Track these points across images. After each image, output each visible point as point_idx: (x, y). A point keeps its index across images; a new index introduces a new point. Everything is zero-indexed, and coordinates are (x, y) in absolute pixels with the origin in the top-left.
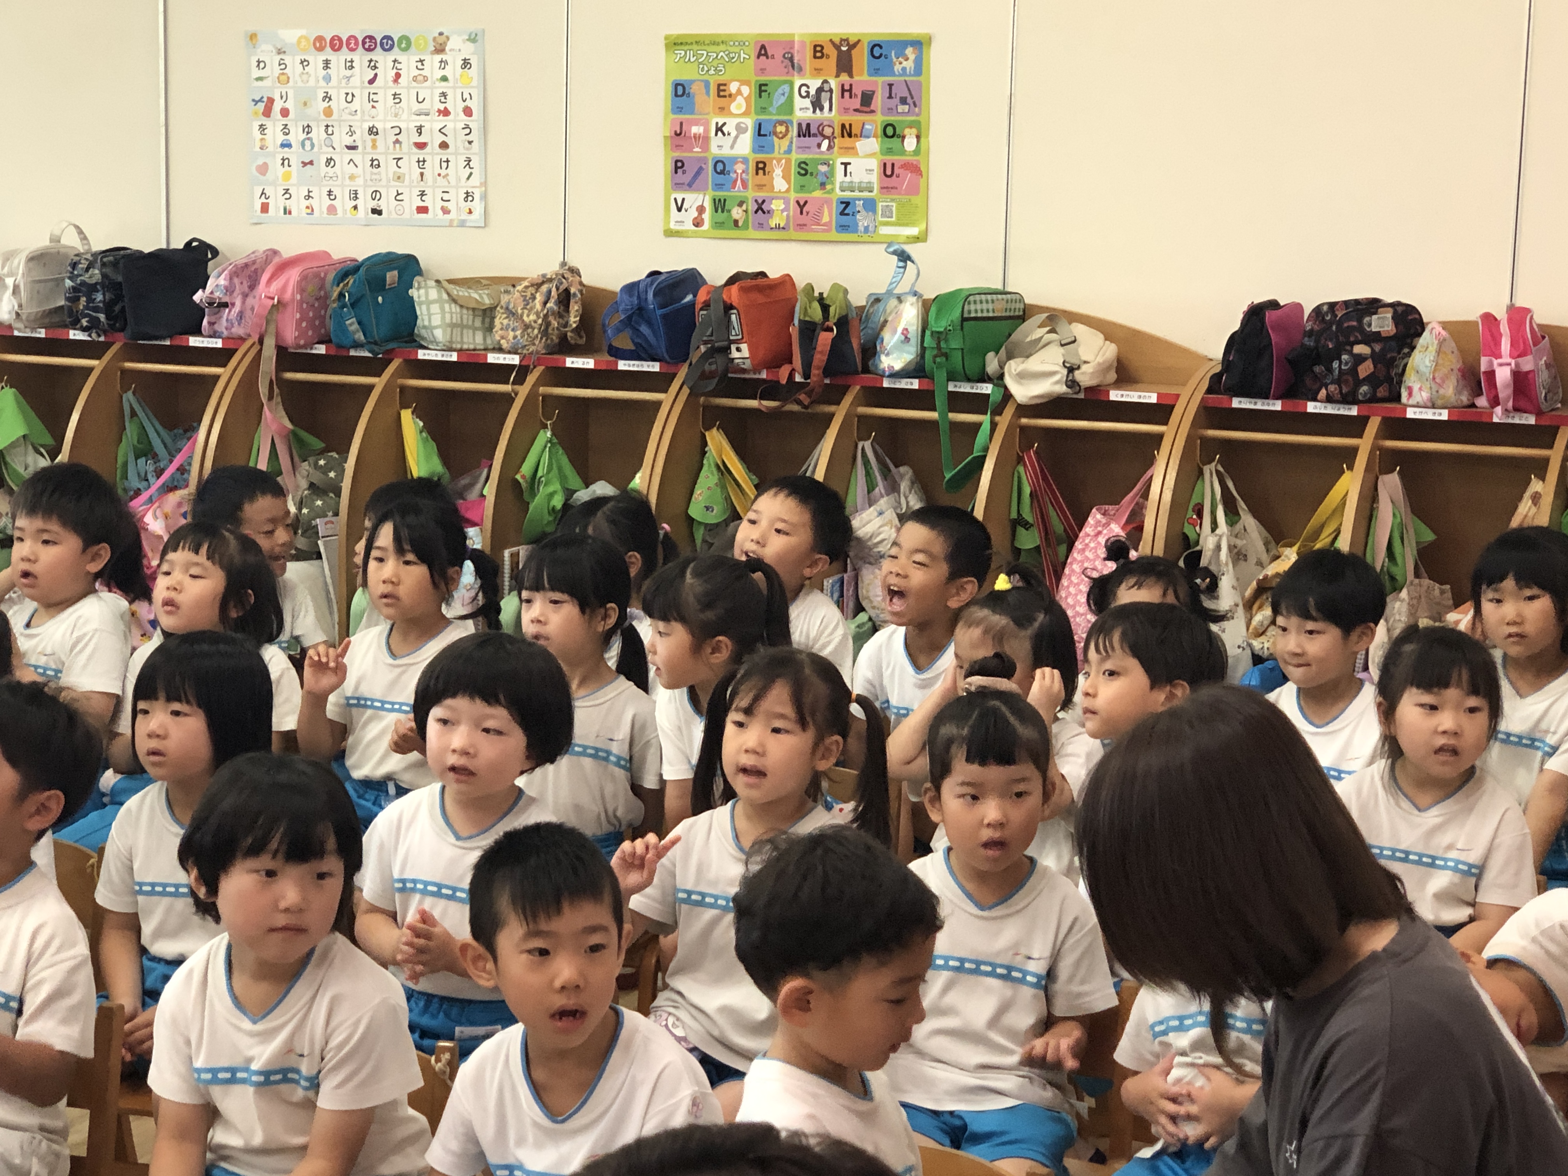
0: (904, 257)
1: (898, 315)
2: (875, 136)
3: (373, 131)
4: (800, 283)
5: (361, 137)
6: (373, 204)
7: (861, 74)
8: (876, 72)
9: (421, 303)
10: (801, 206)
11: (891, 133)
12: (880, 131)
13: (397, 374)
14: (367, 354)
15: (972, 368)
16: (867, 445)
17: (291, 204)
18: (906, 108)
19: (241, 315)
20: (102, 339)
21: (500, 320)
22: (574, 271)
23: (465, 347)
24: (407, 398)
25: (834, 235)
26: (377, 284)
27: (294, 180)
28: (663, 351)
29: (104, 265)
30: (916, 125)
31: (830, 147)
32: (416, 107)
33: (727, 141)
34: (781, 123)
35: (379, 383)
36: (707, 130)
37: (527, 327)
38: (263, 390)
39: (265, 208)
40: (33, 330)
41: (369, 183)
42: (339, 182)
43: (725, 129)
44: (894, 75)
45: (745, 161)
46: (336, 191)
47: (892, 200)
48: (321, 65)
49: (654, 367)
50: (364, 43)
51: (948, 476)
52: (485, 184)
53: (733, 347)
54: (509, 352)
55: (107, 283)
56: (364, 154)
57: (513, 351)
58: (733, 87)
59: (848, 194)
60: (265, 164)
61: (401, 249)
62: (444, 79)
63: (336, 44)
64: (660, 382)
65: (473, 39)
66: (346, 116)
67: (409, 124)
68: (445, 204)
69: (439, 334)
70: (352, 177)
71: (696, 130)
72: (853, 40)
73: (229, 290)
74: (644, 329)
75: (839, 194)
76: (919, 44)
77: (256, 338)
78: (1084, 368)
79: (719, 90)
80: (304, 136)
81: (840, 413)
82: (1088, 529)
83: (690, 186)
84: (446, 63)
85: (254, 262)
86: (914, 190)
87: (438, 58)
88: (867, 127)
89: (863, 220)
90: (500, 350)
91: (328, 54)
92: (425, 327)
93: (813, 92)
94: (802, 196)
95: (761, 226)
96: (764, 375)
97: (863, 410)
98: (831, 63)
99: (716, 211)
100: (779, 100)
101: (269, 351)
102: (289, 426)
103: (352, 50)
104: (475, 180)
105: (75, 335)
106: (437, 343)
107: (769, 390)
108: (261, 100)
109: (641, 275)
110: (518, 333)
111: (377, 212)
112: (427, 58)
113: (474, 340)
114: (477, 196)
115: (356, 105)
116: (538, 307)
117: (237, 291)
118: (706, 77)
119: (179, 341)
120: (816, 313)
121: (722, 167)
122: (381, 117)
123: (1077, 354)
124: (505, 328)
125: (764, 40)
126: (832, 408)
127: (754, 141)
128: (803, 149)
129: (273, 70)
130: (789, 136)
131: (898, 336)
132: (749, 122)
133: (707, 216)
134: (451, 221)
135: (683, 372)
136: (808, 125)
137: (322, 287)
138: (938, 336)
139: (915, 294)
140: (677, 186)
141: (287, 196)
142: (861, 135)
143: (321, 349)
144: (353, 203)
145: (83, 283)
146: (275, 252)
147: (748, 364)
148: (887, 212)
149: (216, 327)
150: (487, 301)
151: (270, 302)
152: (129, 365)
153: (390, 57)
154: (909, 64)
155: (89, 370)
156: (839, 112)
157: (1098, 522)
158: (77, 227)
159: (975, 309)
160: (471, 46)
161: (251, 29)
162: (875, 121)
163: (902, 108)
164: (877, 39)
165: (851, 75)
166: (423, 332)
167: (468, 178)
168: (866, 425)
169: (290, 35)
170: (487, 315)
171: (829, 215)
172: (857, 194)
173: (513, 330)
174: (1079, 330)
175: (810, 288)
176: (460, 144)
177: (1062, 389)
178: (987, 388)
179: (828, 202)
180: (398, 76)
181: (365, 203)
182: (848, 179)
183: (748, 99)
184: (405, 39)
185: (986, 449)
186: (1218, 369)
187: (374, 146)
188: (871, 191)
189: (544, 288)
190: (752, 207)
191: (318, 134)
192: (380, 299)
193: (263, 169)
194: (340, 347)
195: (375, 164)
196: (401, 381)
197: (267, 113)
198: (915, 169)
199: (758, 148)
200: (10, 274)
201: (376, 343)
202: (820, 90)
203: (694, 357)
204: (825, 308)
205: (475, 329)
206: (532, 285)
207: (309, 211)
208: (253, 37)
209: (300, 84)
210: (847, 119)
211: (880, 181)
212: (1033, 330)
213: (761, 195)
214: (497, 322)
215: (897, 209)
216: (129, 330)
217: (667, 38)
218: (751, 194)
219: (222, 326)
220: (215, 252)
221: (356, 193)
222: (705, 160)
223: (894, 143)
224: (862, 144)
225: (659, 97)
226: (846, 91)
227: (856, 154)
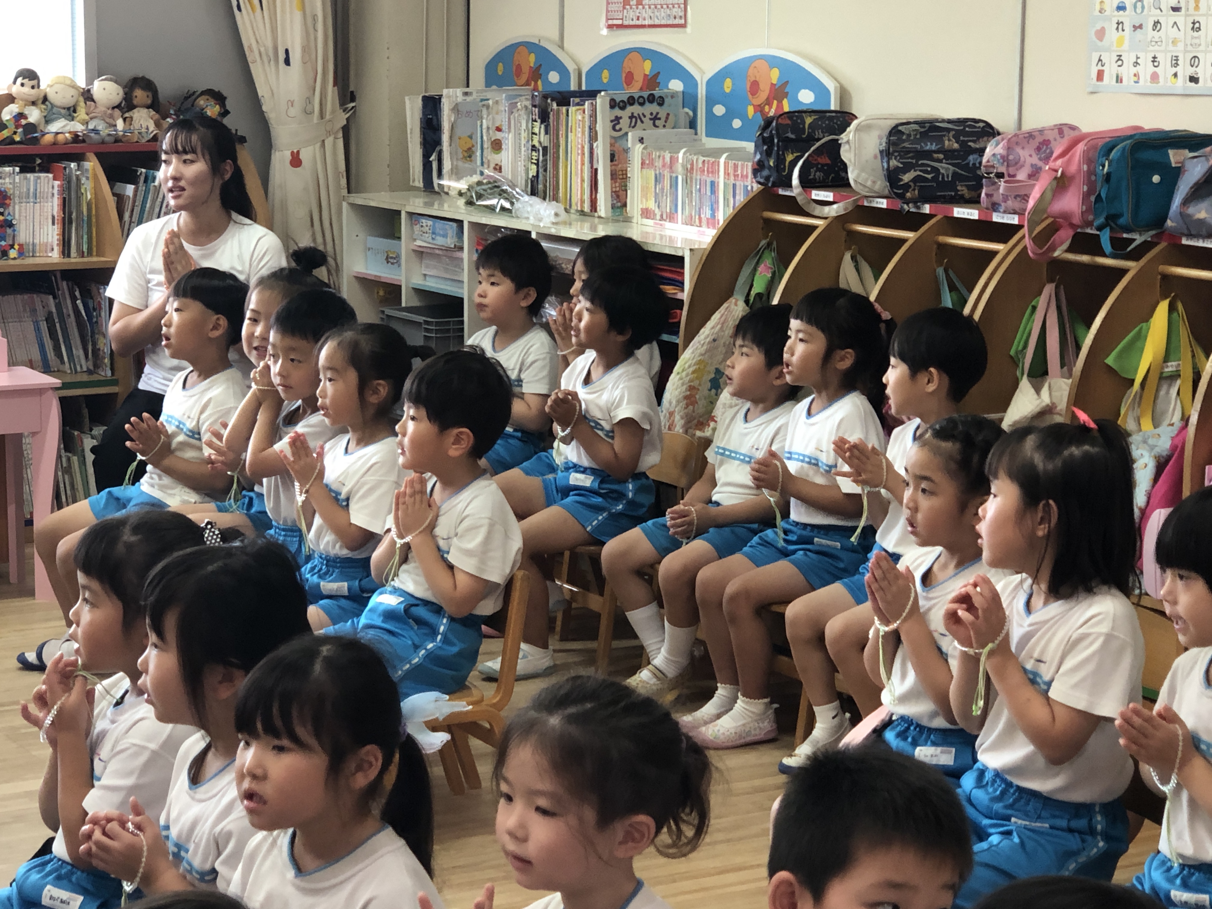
6: (1191, 71)
13: (1157, 260)
17: (1123, 72)
24: (1168, 286)
27: (1126, 45)
35: (1133, 267)
39: (1100, 76)
40: (877, 200)
41: (1190, 48)
42: (1162, 48)
46: (1160, 57)
56: (1187, 16)
60: (1103, 29)
70: (1174, 42)
111: (1194, 79)
119: (985, 216)
141: (1120, 63)
144: (1174, 70)
152: (943, 239)
181: (1185, 70)
187: (1195, 8)
192: (1156, 178)
193: (1101, 34)
195: (1196, 27)
196: (1161, 268)
207: (1136, 79)
221: (1177, 60)
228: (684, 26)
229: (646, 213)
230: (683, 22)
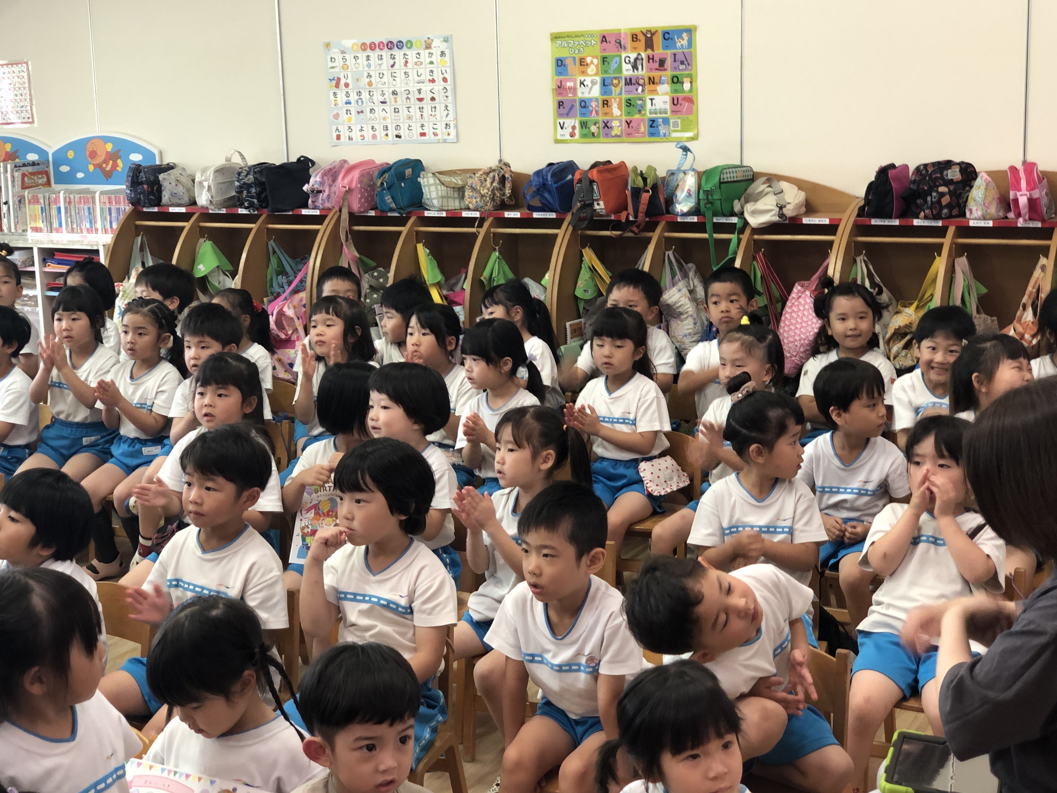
0: (686, 150)
1: (684, 181)
2: (668, 83)
3: (394, 93)
4: (630, 166)
5: (388, 96)
6: (396, 133)
7: (659, 49)
8: (666, 47)
9: (425, 186)
10: (628, 123)
11: (676, 81)
12: (670, 80)
13: (414, 224)
14: (397, 215)
15: (726, 210)
16: (670, 253)
17: (353, 135)
18: (684, 67)
19: (329, 196)
20: (256, 212)
21: (468, 193)
22: (507, 165)
23: (450, 208)
24: (419, 237)
25: (647, 138)
26: (401, 176)
27: (353, 122)
28: (557, 206)
29: (255, 173)
30: (690, 76)
31: (643, 91)
32: (417, 79)
33: (586, 90)
34: (615, 78)
35: (404, 230)
36: (575, 84)
37: (483, 196)
38: (343, 237)
39: (338, 137)
40: (220, 209)
41: (394, 121)
42: (378, 121)
43: (585, 83)
44: (676, 48)
45: (597, 100)
46: (376, 126)
47: (678, 118)
48: (365, 58)
49: (553, 215)
50: (387, 45)
51: (715, 269)
52: (456, 119)
53: (595, 203)
54: (474, 210)
55: (257, 183)
57: (476, 210)
58: (589, 60)
59: (654, 116)
60: (338, 114)
61: (413, 157)
62: (432, 63)
63: (373, 47)
64: (556, 224)
65: (446, 40)
66: (380, 86)
67: (413, 88)
68: (435, 131)
69: (435, 202)
70: (384, 119)
71: (569, 84)
72: (653, 31)
73: (322, 183)
74: (546, 195)
75: (649, 116)
76: (690, 31)
77: (337, 209)
78: (788, 207)
79: (581, 62)
80: (358, 97)
81: (655, 236)
82: (793, 295)
83: (567, 115)
84: (432, 54)
85: (334, 168)
86: (690, 112)
87: (428, 51)
88: (663, 78)
89: (662, 130)
90: (468, 209)
91: (369, 52)
92: (428, 199)
93: (632, 60)
94: (629, 118)
95: (607, 135)
96: (613, 217)
97: (666, 234)
98: (642, 44)
99: (582, 128)
100: (614, 66)
101: (345, 215)
102: (357, 254)
103: (381, 49)
104: (451, 117)
105: (242, 211)
106: (435, 207)
107: (616, 225)
108: (334, 79)
109: (542, 165)
110: (478, 200)
111: (398, 136)
112: (422, 52)
113: (454, 204)
114: (452, 126)
115: (385, 79)
116: (488, 185)
117: (326, 184)
118: (574, 55)
119: (296, 212)
120: (640, 183)
121: (584, 104)
122: (398, 85)
123: (784, 199)
124: (470, 197)
125: (604, 33)
126: (650, 234)
127: (601, 89)
128: (627, 92)
129: (339, 62)
130: (620, 85)
131: (685, 193)
132: (598, 79)
133: (577, 131)
134: (439, 140)
135: (569, 218)
136: (630, 79)
137: (371, 180)
138: (707, 193)
139: (694, 170)
140: (560, 115)
141: (350, 130)
142: (660, 83)
143: (372, 213)
144: (385, 132)
145: (245, 183)
146: (345, 161)
147: (604, 212)
148: (676, 124)
149: (316, 204)
150: (460, 183)
151: (344, 189)
152: (271, 226)
153: (402, 52)
154: (685, 42)
155: (250, 230)
156: (647, 72)
157: (799, 291)
158: (239, 152)
159: (727, 177)
160: (445, 44)
161: (326, 40)
162: (668, 74)
163: (682, 67)
164: (667, 29)
165: (653, 50)
166: (427, 202)
167: (447, 116)
168: (669, 242)
169: (348, 43)
170: (461, 190)
171: (644, 128)
172: (659, 115)
173: (475, 198)
174: (784, 185)
175: (635, 169)
176: (442, 98)
177: (776, 219)
178: (734, 220)
179: (643, 120)
180: (406, 62)
181: (392, 132)
182: (654, 107)
183: (597, 66)
184: (410, 42)
185: (735, 253)
186: (862, 203)
187: (396, 101)
188: (666, 113)
189: (491, 175)
190: (601, 125)
191: (365, 96)
192: (403, 184)
193: (337, 116)
194: (382, 211)
195: (396, 111)
196: (416, 228)
197: (337, 86)
198: (690, 100)
199: (604, 93)
200: (205, 180)
201: (401, 209)
202: (636, 59)
203: (574, 210)
204: (645, 180)
205: (454, 198)
206: (485, 173)
207: (362, 138)
208: (328, 45)
209: (355, 69)
210: (651, 74)
211: (671, 108)
212: (759, 186)
213: (606, 118)
214: (466, 194)
215: (682, 123)
216: (270, 207)
217: (551, 34)
218: (601, 118)
219: (319, 203)
220: (313, 163)
221: (387, 127)
222: (575, 101)
223: (678, 86)
224: (660, 88)
225: (548, 67)
226: (650, 59)
227: (658, 94)
228: (33, 122)
229: (36, 230)
230: (31, 120)
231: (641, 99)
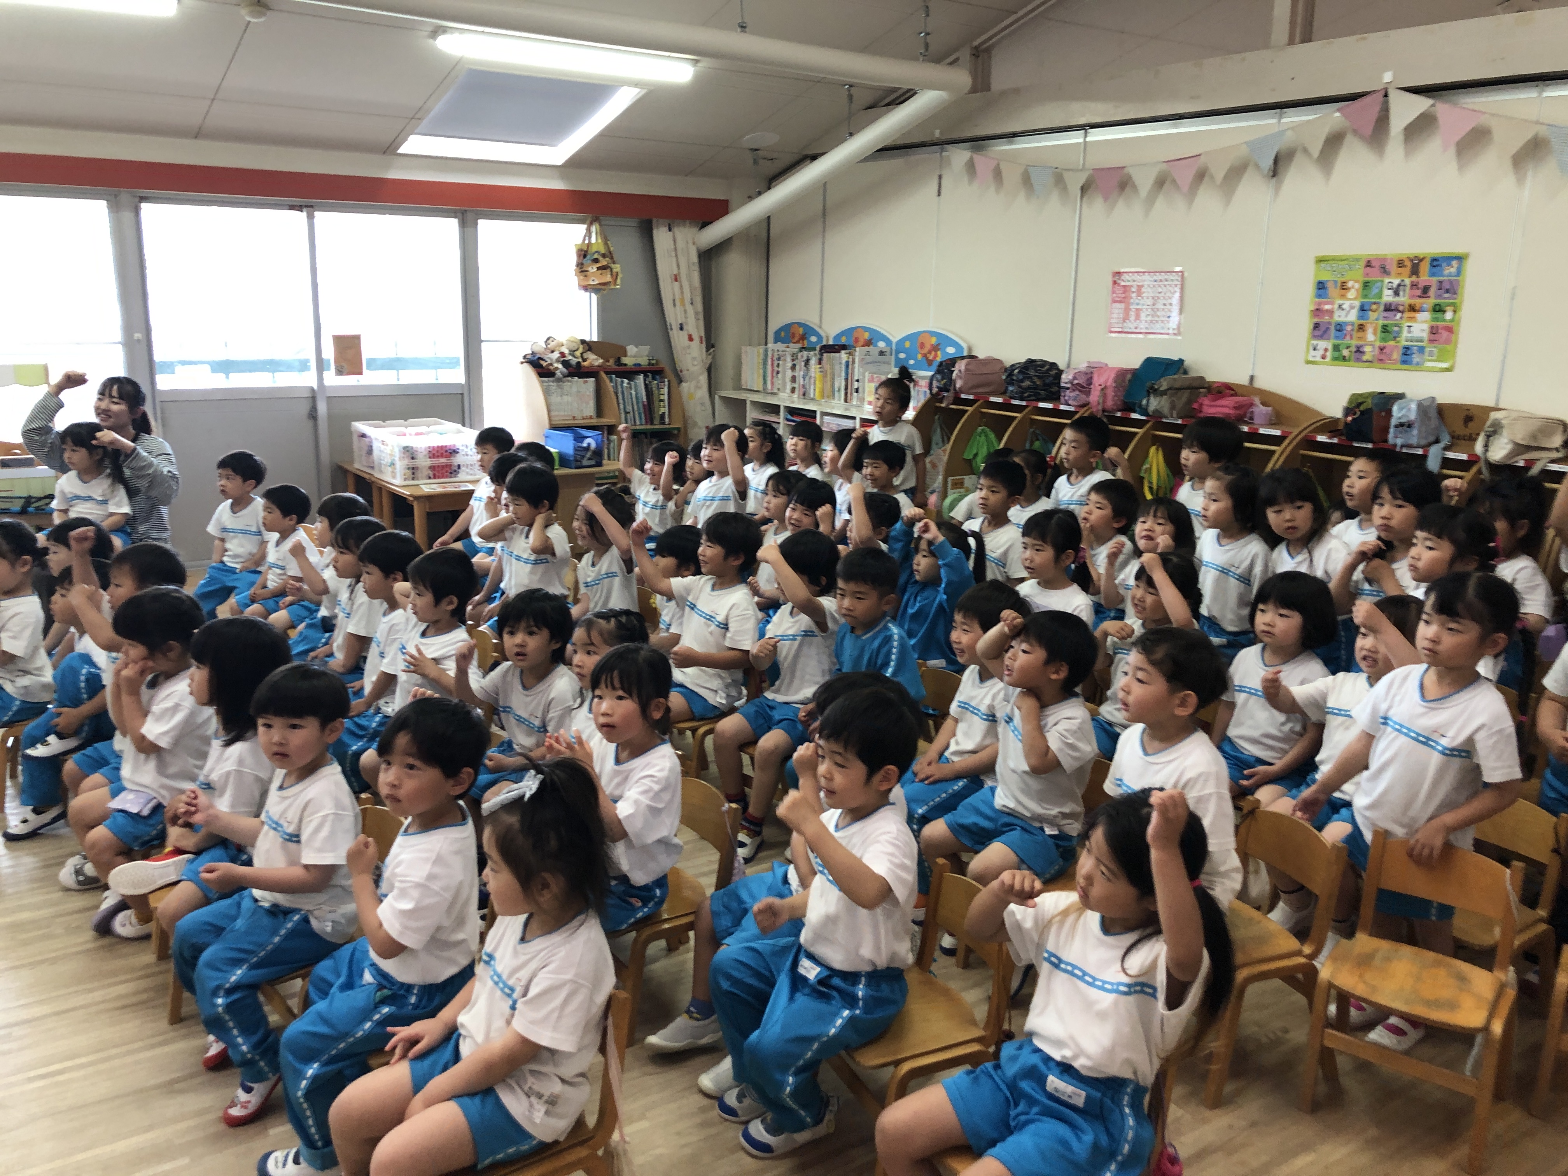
2: (1428, 311)
7: (1424, 276)
8: (1432, 274)
10: (1382, 349)
11: (1438, 309)
12: (1431, 308)
22: (1254, 381)
24: (1155, 440)
25: (1398, 366)
30: (1454, 305)
31: (1402, 317)
33: (1343, 313)
34: (1375, 303)
35: (1141, 432)
36: (1333, 308)
43: (1343, 307)
44: (1443, 276)
45: (1352, 324)
47: (1435, 347)
49: (1277, 433)
58: (1350, 284)
59: (1409, 344)
71: (1327, 307)
72: (1421, 257)
75: (1404, 343)
76: (1460, 258)
79: (1342, 286)
83: (1321, 337)
86: (1448, 342)
88: (1424, 306)
89: (1416, 358)
93: (1395, 286)
94: (1382, 344)
95: (1358, 360)
98: (1407, 270)
99: (1334, 350)
100: (1375, 291)
118: (1336, 279)
119: (1055, 406)
121: (1340, 327)
125: (1370, 258)
127: (1359, 313)
128: (1385, 318)
130: (1379, 310)
132: (1357, 304)
133: (1329, 354)
136: (1390, 305)
140: (1315, 337)
142: (1420, 310)
143: (1119, 414)
148: (1431, 354)
151: (1100, 387)
152: (1033, 417)
154: (1453, 270)
156: (1409, 298)
162: (1430, 302)
163: (1447, 295)
164: (1435, 256)
165: (1418, 277)
171: (1396, 355)
172: (1414, 343)
179: (1397, 347)
182: (1410, 335)
183: (1357, 291)
188: (1422, 342)
190: (1354, 349)
196: (1152, 432)
198: (1450, 330)
199: (1361, 317)
202: (1399, 285)
210: (1413, 301)
211: (1429, 336)
213: (1360, 343)
215: (1437, 352)
217: (1316, 257)
218: (1354, 343)
222: (1330, 323)
223: (1439, 315)
224: (1420, 316)
225: (1310, 289)
226: (1414, 285)
227: (1415, 321)
231: (1397, 325)
